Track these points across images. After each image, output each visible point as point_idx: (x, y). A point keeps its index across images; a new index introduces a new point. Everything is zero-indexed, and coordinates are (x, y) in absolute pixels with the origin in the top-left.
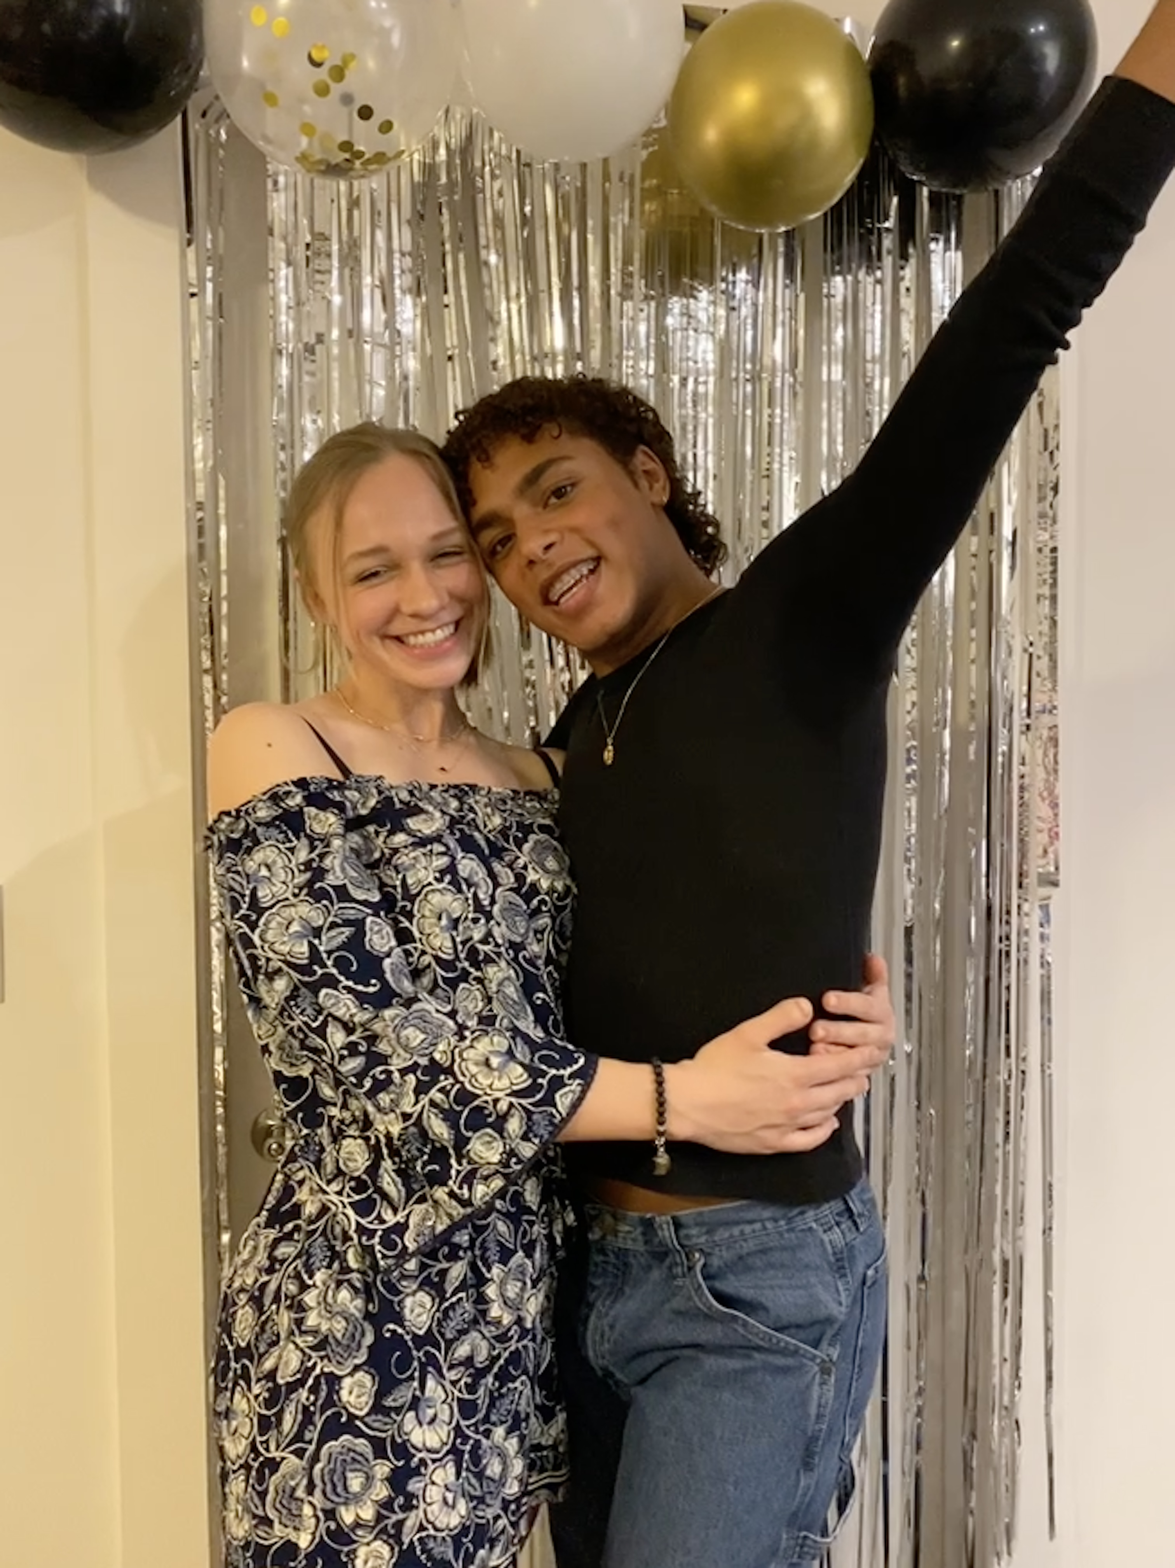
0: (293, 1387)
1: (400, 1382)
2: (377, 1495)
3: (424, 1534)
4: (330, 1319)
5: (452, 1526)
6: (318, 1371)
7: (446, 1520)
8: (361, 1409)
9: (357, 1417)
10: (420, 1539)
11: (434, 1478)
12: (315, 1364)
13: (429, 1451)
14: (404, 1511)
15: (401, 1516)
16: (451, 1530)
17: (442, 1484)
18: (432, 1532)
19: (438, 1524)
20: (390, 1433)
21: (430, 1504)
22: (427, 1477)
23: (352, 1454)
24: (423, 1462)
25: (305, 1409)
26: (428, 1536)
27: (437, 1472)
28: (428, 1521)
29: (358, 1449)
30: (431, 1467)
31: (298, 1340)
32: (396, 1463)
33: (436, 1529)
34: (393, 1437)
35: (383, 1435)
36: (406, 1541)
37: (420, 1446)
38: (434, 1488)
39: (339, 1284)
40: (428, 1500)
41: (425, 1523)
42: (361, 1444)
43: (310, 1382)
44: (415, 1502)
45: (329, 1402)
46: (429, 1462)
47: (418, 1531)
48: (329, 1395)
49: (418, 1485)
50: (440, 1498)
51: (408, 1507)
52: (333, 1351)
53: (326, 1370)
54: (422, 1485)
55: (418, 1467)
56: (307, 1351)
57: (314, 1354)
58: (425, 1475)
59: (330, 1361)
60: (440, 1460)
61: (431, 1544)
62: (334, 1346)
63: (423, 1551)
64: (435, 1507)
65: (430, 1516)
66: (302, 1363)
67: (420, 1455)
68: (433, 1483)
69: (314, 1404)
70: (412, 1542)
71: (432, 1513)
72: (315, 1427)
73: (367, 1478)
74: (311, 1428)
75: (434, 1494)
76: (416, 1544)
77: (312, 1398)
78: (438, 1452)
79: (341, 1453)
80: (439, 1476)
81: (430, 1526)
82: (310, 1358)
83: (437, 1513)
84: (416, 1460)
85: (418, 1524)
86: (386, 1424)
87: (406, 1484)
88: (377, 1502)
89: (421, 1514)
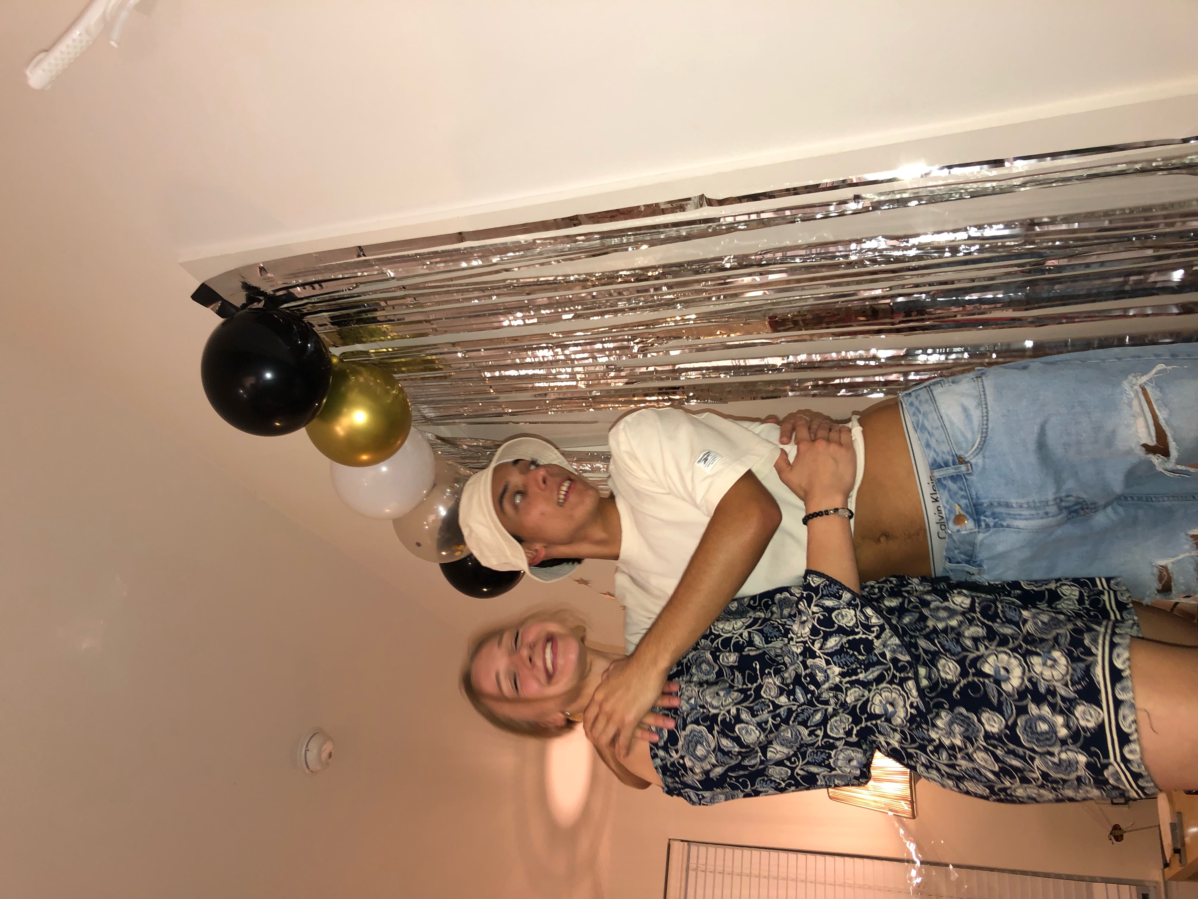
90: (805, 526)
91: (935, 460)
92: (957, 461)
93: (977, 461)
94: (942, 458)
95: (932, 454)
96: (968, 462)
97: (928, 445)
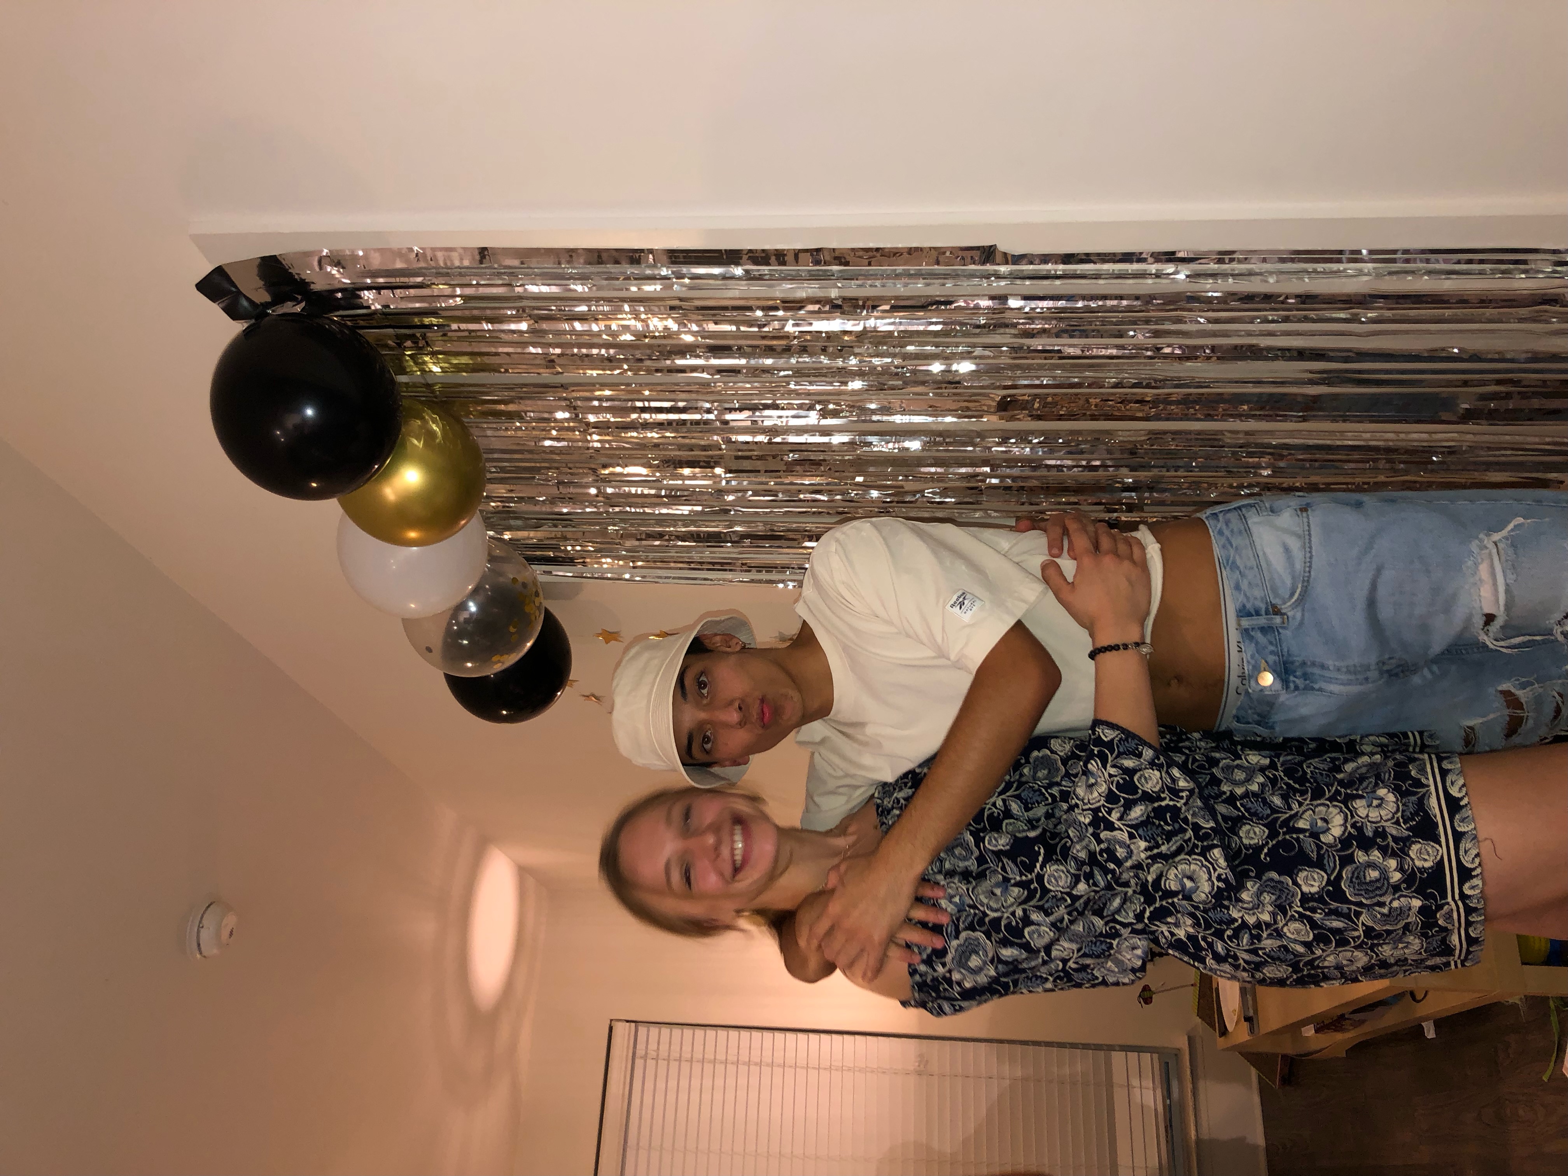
1: (1300, 847)
41: (1393, 821)
90: (1093, 662)
91: (1244, 606)
92: (1271, 610)
93: (1295, 615)
94: (1253, 604)
95: (1241, 598)
96: (1285, 614)
97: (1237, 587)
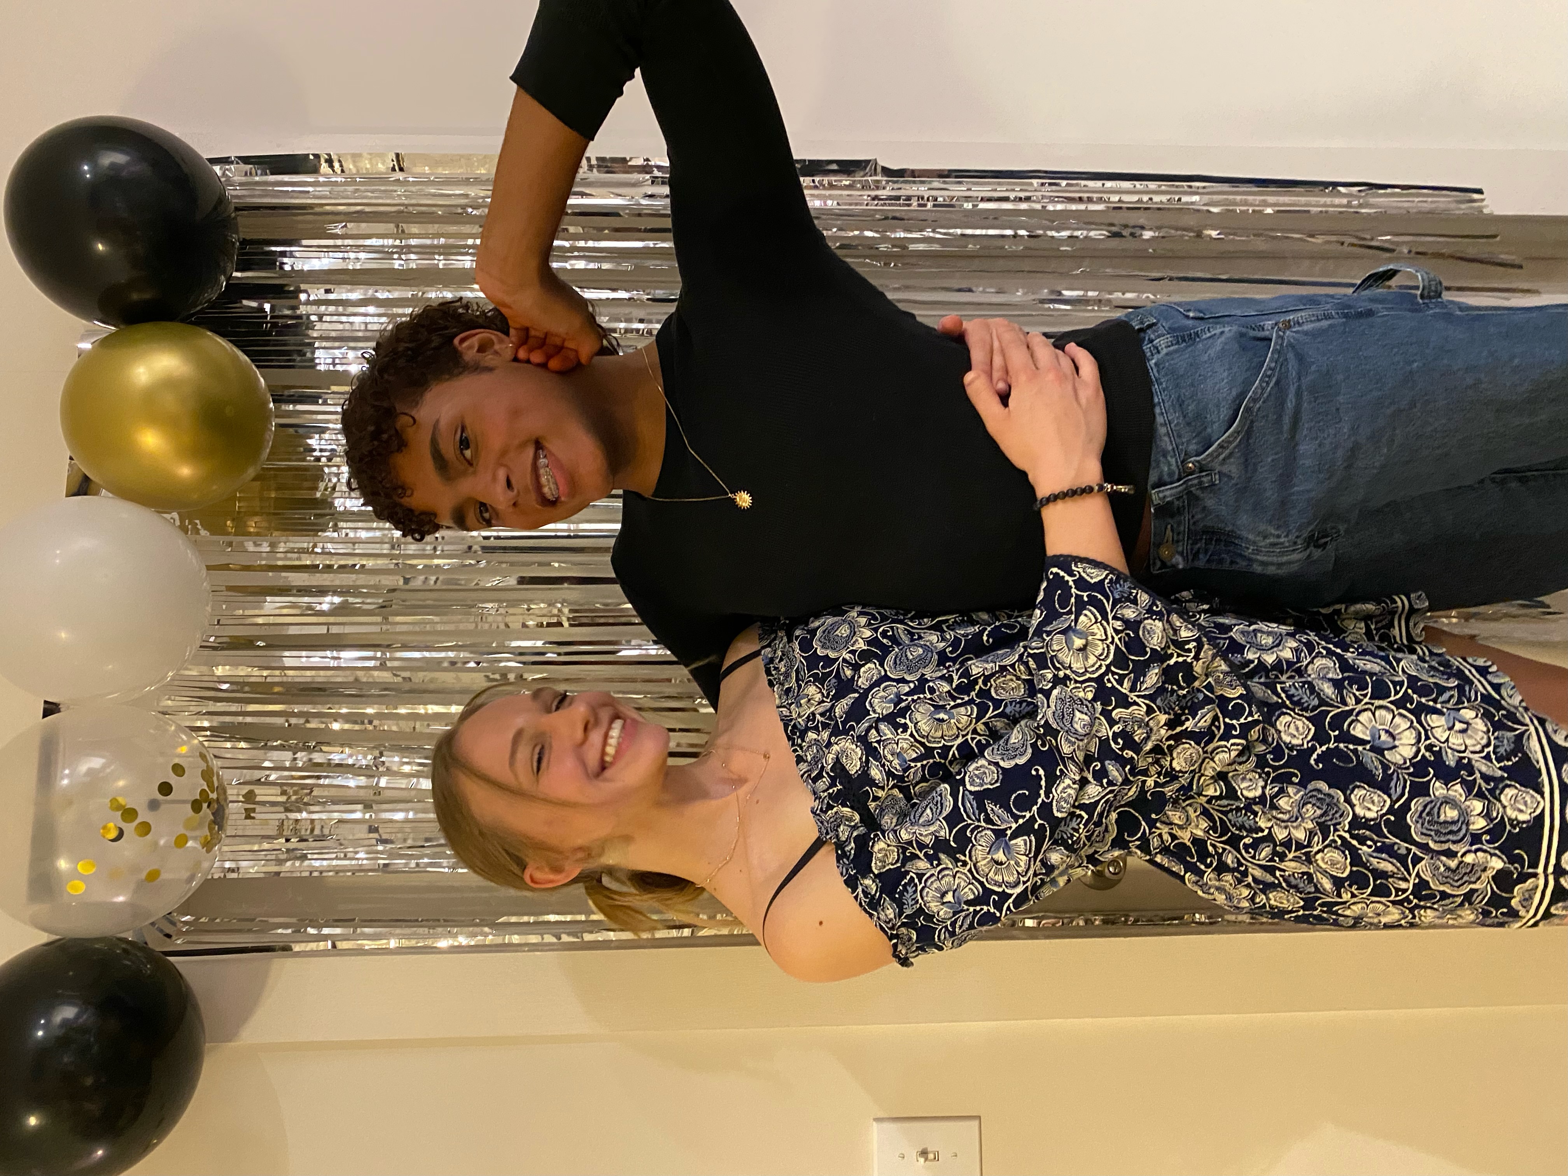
0: (1356, 859)
2: (1461, 795)
3: (1493, 757)
4: (1303, 819)
5: (1485, 729)
6: (1347, 835)
7: (1481, 734)
8: (1385, 802)
9: (1392, 806)
10: (1499, 760)
11: (1443, 740)
12: (1340, 837)
13: (1419, 741)
14: (1474, 774)
15: (1478, 775)
16: (1488, 731)
17: (1448, 732)
18: (1491, 748)
19: (1484, 742)
20: (1407, 777)
21: (1466, 747)
22: (1442, 745)
23: (1424, 815)
24: (1429, 748)
25: (1377, 850)
26: (1494, 753)
27: (1436, 735)
28: (1482, 751)
29: (1420, 809)
30: (1433, 740)
31: (1316, 849)
32: (1431, 776)
33: (1488, 745)
34: (1409, 774)
35: (1408, 783)
36: (1499, 773)
37: (1414, 749)
38: (1450, 739)
39: (1274, 807)
40: (1463, 748)
42: (1416, 805)
43: (1354, 842)
44: (1466, 761)
45: (1376, 829)
46: (1428, 742)
47: (1491, 762)
48: (1369, 828)
49: (1450, 756)
50: (1459, 735)
51: (1470, 768)
52: (1331, 820)
53: (1346, 828)
54: (1449, 751)
55: (1433, 753)
56: (1327, 842)
57: (1331, 838)
58: (1440, 748)
59: (1339, 823)
60: (1426, 731)
61: (1501, 750)
62: (1328, 818)
63: (1509, 760)
64: (1469, 742)
65: (1478, 748)
66: (1336, 848)
67: (1423, 750)
68: (1447, 740)
69: (1375, 843)
70: (1500, 768)
71: (1474, 745)
72: (1396, 843)
73: (1447, 803)
74: (1396, 847)
75: (1456, 741)
76: (1502, 764)
77: (1369, 843)
78: (1420, 733)
79: (1423, 824)
80: (1441, 734)
81: (1486, 750)
82: (1334, 841)
83: (1473, 742)
84: (1427, 754)
85: (1484, 761)
86: (1398, 779)
87: (1448, 766)
88: (1466, 797)
89: (1476, 757)
